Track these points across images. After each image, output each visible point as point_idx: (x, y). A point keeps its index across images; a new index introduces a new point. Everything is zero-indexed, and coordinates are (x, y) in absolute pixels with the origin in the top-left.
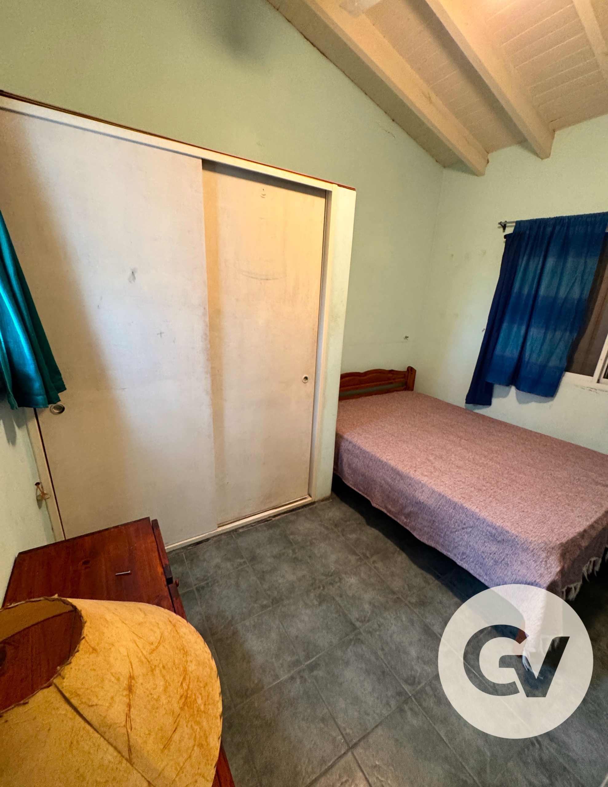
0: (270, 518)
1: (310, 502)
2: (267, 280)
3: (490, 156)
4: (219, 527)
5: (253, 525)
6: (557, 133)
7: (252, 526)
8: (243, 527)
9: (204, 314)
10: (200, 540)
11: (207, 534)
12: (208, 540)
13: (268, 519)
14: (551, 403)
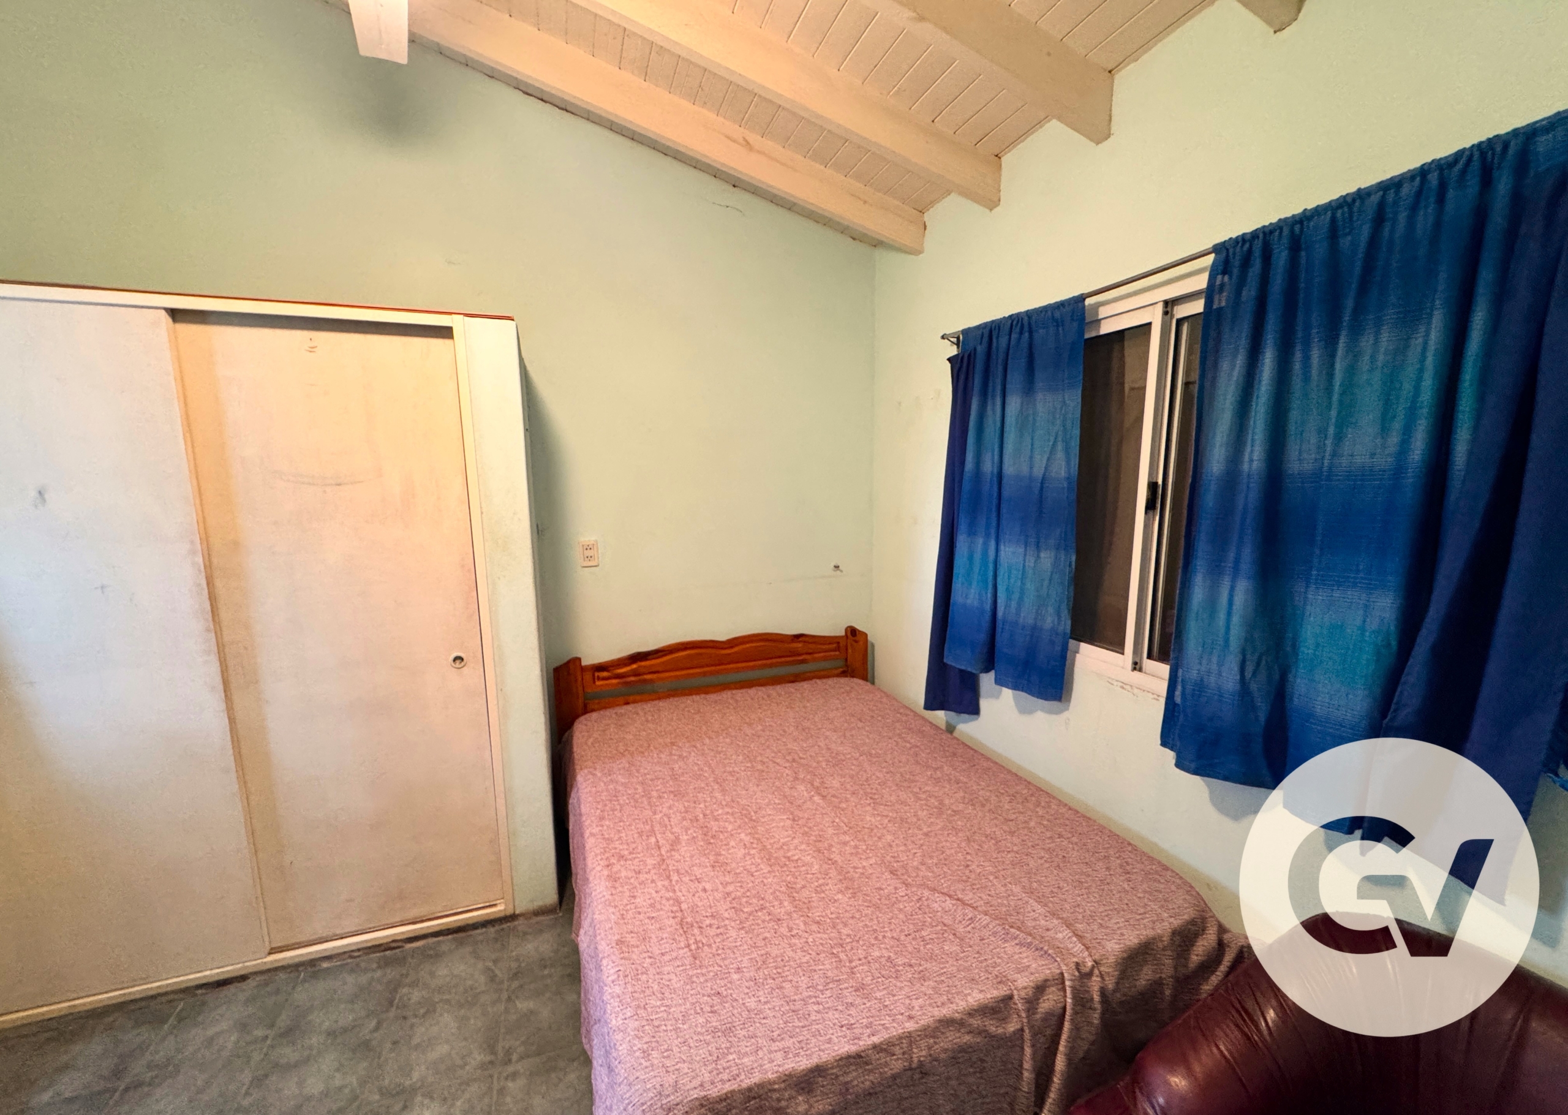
0: (400, 944)
1: (502, 915)
2: (339, 485)
3: (927, 217)
4: (270, 953)
5: (356, 954)
6: (1006, 160)
7: (351, 957)
8: (328, 958)
9: (193, 552)
10: (222, 977)
11: (240, 965)
12: (243, 978)
13: (394, 945)
14: (1066, 714)
